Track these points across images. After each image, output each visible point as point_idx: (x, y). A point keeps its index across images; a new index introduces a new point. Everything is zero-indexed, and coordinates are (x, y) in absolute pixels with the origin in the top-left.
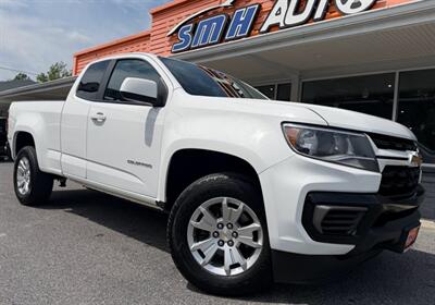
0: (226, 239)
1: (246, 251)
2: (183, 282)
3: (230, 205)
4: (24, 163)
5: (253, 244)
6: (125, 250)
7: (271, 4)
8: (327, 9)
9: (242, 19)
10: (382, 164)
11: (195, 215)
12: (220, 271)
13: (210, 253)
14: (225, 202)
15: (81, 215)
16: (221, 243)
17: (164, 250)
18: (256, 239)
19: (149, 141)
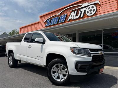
0: (60, 73)
1: (64, 75)
2: (51, 83)
3: (60, 65)
4: (11, 58)
5: (66, 74)
6: (37, 77)
7: (70, 14)
8: (84, 14)
9: (63, 18)
10: (92, 55)
11: (53, 68)
12: (59, 80)
13: (56, 76)
14: (59, 65)
15: (25, 69)
16: (59, 74)
17: (46, 77)
18: (66, 73)
19: (42, 51)
